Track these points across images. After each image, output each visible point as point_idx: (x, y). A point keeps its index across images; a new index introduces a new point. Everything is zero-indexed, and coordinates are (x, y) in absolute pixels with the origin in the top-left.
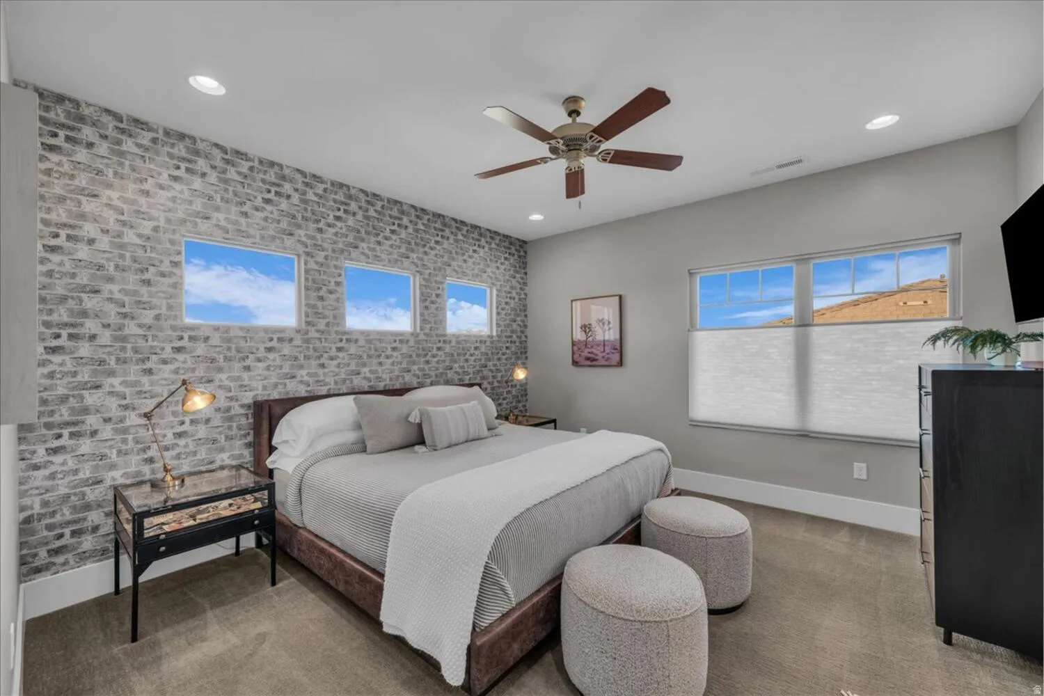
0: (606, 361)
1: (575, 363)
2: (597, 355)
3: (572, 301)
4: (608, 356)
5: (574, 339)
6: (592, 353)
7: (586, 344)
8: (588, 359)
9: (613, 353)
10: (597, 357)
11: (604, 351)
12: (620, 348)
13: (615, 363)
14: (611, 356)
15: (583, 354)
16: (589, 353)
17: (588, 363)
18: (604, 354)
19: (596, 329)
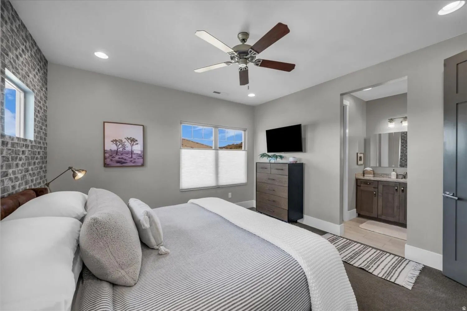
0: (133, 163)
1: (106, 165)
2: (125, 160)
3: (104, 122)
4: (134, 160)
5: (106, 149)
6: (122, 158)
7: (117, 152)
8: (118, 162)
9: (138, 159)
10: (127, 161)
11: (132, 157)
12: (143, 156)
13: (140, 164)
14: (136, 160)
15: (114, 159)
16: (119, 158)
17: (119, 165)
18: (132, 159)
19: (125, 144)
